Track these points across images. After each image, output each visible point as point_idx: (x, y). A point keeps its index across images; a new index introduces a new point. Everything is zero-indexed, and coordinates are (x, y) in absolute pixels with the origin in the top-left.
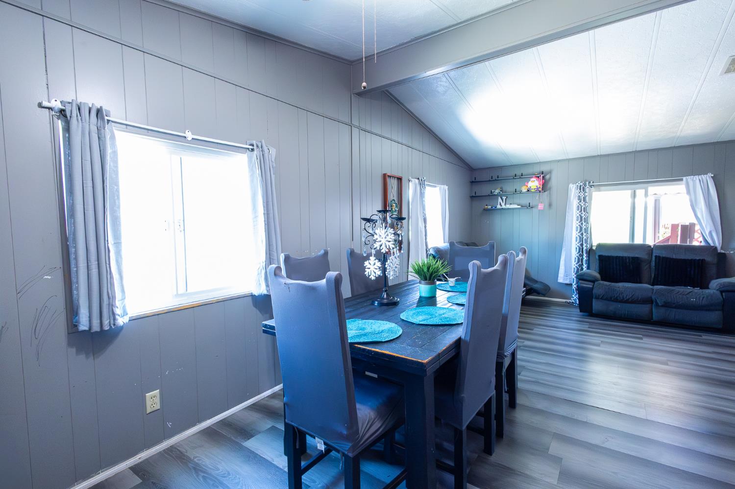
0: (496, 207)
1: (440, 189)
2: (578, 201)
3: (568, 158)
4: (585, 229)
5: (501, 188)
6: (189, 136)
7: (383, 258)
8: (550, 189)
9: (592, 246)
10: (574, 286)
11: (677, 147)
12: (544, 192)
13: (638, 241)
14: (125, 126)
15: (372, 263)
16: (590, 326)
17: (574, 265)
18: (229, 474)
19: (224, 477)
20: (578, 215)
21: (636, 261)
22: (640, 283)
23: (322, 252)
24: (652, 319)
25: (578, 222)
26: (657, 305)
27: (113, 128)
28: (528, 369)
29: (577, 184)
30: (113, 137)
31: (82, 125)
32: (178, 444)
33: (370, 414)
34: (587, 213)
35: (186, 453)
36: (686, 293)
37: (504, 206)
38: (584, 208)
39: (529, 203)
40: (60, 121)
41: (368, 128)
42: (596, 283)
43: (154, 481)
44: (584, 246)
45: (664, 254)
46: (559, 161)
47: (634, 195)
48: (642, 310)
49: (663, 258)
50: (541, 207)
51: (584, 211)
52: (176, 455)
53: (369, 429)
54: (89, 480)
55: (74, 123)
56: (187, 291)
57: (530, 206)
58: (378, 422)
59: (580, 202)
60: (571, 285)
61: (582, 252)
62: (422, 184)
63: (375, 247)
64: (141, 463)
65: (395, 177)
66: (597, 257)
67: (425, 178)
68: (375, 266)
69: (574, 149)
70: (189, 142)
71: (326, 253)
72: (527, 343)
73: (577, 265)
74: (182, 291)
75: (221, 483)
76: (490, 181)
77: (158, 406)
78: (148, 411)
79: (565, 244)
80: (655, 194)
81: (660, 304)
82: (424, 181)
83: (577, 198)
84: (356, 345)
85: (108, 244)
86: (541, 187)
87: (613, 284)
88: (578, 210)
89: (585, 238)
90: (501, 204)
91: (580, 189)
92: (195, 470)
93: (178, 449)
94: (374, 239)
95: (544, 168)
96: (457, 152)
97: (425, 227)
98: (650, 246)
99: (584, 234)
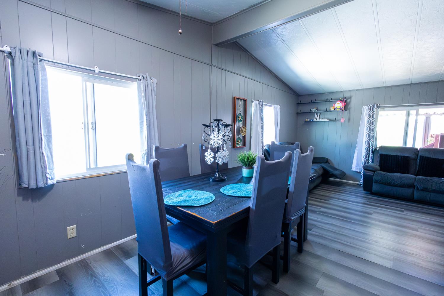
0: (313, 120)
1: (274, 108)
2: (368, 117)
3: (363, 88)
4: (372, 136)
5: (317, 108)
6: (97, 70)
7: (216, 150)
8: (350, 109)
9: (376, 147)
10: (362, 174)
11: (441, 81)
12: (346, 111)
13: (409, 145)
14: (53, 63)
15: (209, 153)
16: (369, 201)
17: (363, 160)
18: (109, 280)
19: (106, 282)
20: (368, 127)
21: (406, 159)
22: (408, 173)
23: (183, 145)
24: (413, 198)
25: (367, 131)
26: (418, 189)
27: (45, 64)
28: (319, 227)
29: (368, 106)
30: (44, 69)
31: (22, 62)
32: (88, 258)
33: (184, 253)
34: (374, 125)
35: (91, 264)
36: (440, 182)
37: (318, 120)
38: (372, 122)
39: (335, 118)
40: (9, 59)
41: (224, 67)
42: (375, 173)
43: (66, 280)
44: (370, 148)
45: (426, 155)
46: (356, 90)
47: (408, 114)
48: (407, 192)
49: (426, 157)
50: (342, 121)
51: (372, 124)
52: (85, 265)
53: (180, 264)
54: (29, 276)
55: (17, 60)
56: (97, 166)
57: (335, 120)
58: (189, 258)
59: (370, 118)
60: (360, 172)
61: (369, 151)
62: (261, 104)
63: (211, 143)
64: (63, 268)
65: (242, 99)
66: (379, 155)
67: (263, 100)
68: (211, 156)
69: (368, 82)
70: (97, 74)
71: (185, 146)
72: (322, 209)
73: (365, 160)
74: (93, 166)
75: (103, 286)
76: (309, 103)
77: (75, 235)
78: (69, 238)
79: (358, 145)
80: (427, 114)
81: (420, 189)
82: (263, 102)
83: (368, 115)
84: (178, 208)
85: (41, 135)
86: (344, 107)
87: (388, 173)
88: (368, 123)
89: (371, 142)
90: (316, 118)
91: (370, 109)
92: (91, 275)
93: (86, 261)
94: (210, 138)
95: (347, 95)
96: (287, 84)
97: (262, 132)
98: (416, 149)
99: (371, 140)
